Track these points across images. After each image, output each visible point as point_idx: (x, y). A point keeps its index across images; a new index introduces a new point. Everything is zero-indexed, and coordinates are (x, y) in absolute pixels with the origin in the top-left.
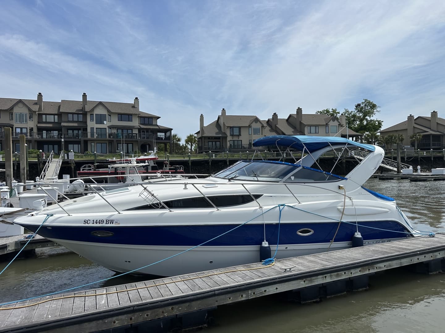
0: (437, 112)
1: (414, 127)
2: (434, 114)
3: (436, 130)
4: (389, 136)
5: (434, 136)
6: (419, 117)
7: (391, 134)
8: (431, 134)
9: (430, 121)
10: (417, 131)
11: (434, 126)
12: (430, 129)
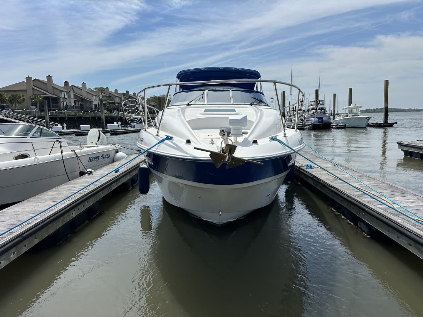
0: (51, 77)
1: (33, 89)
2: (49, 78)
3: (53, 94)
4: (13, 95)
5: (53, 98)
6: (35, 79)
7: (15, 94)
8: (50, 97)
9: (46, 84)
10: (36, 93)
11: (50, 89)
12: (47, 91)
